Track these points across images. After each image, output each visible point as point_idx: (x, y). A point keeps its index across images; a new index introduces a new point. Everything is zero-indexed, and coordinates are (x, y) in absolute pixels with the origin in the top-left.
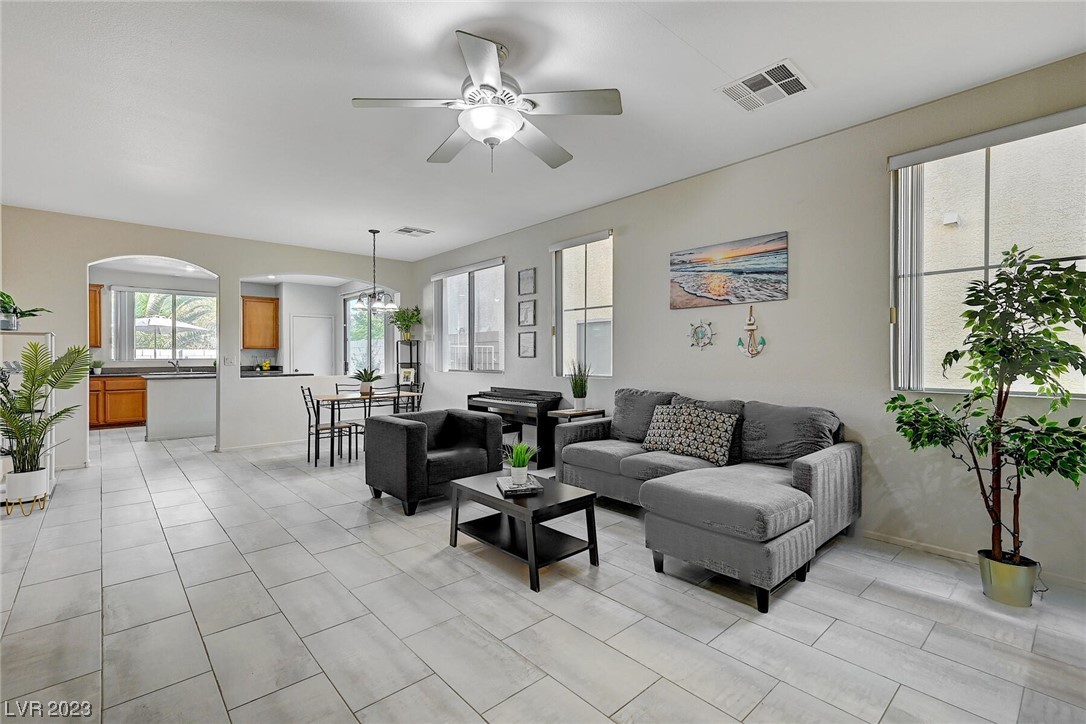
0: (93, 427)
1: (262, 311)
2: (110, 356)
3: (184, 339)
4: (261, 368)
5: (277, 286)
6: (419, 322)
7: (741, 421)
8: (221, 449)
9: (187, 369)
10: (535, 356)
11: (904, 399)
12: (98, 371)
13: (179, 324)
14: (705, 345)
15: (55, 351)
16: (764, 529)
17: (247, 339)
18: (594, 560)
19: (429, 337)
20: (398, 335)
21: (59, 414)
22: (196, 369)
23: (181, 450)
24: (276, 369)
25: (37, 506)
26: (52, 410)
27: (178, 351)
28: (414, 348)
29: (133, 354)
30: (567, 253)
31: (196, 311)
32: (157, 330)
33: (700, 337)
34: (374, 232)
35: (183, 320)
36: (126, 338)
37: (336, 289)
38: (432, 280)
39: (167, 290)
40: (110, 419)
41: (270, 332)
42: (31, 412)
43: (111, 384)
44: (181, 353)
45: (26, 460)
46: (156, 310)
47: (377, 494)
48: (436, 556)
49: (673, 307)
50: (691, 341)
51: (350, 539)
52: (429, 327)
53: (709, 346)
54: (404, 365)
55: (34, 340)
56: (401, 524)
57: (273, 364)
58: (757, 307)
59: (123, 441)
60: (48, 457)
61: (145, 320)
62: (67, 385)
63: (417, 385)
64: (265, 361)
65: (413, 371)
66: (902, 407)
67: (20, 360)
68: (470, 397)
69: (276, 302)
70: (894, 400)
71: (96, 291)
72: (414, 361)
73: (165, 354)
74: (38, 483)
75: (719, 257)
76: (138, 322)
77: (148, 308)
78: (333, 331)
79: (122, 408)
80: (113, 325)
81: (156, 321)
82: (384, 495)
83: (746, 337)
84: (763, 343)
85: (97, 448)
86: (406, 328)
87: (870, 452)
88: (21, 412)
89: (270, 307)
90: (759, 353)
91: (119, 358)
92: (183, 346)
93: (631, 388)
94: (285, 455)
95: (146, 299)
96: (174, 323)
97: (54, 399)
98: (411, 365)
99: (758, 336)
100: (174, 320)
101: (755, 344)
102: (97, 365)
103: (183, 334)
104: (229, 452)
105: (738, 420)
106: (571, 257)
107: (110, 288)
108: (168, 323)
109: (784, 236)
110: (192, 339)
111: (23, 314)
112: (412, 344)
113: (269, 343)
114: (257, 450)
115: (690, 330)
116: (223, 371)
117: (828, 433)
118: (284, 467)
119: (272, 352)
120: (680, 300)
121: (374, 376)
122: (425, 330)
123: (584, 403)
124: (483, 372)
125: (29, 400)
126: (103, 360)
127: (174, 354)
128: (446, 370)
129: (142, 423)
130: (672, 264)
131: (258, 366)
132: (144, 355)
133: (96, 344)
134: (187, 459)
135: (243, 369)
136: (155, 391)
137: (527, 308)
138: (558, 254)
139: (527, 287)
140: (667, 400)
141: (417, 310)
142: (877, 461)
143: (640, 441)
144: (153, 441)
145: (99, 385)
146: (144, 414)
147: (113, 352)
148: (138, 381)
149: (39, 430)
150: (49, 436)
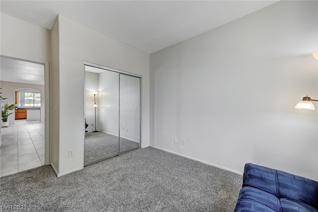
0: (15, 119)
2: (19, 105)
8: (41, 122)
12: (16, 108)
13: (35, 99)
15: (9, 105)
21: (10, 114)
22: (38, 108)
26: (8, 114)
29: (24, 105)
32: (30, 100)
36: (23, 101)
39: (32, 92)
40: (19, 118)
42: (6, 114)
43: (19, 111)
45: (5, 120)
46: (30, 96)
55: (6, 103)
59: (22, 121)
60: (8, 120)
61: (27, 98)
62: (11, 110)
67: (4, 106)
71: (16, 92)
73: (32, 105)
74: (7, 124)
76: (25, 99)
77: (28, 96)
79: (22, 116)
80: (20, 99)
81: (30, 98)
88: (4, 114)
91: (21, 105)
95: (28, 94)
96: (34, 99)
97: (9, 112)
102: (16, 107)
107: (19, 92)
108: (33, 98)
111: (3, 99)
116: (41, 109)
125: (5, 112)
127: (34, 105)
129: (26, 119)
132: (26, 105)
133: (16, 103)
136: (28, 112)
144: (28, 121)
145: (17, 111)
146: (26, 117)
147: (20, 104)
148: (25, 110)
149: (7, 116)
150: (8, 117)
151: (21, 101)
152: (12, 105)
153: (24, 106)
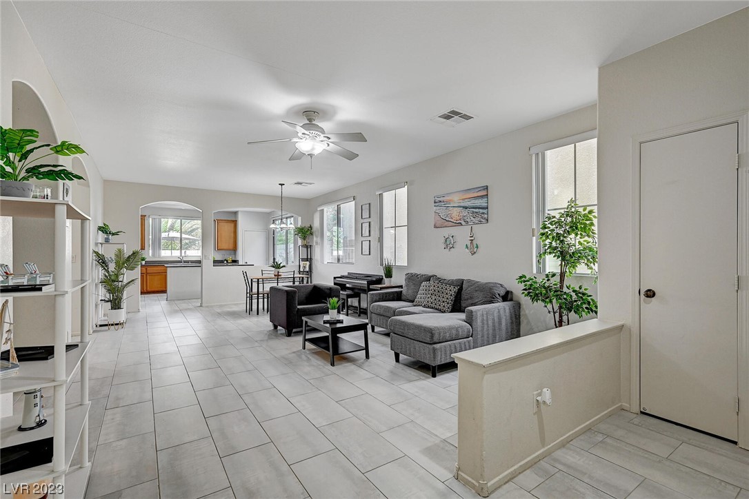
0: (142, 293)
1: (227, 228)
2: (149, 255)
3: (187, 244)
4: (227, 261)
5: (236, 213)
6: (312, 234)
7: (460, 290)
8: (203, 305)
9: (187, 262)
10: (370, 254)
11: (525, 277)
12: (144, 262)
13: (184, 236)
14: (451, 248)
15: (127, 252)
16: (432, 337)
17: (219, 245)
18: (367, 356)
19: (317, 243)
20: (300, 242)
21: (130, 282)
22: (192, 262)
23: (184, 305)
24: (235, 262)
25: (120, 326)
26: (125, 281)
27: (183, 251)
28: (309, 250)
29: (160, 253)
30: (385, 195)
31: (194, 227)
32: (173, 238)
33: (449, 244)
34: (282, 185)
35: (186, 233)
36: (157, 243)
37: (269, 214)
38: (319, 209)
39: (177, 217)
40: (149, 289)
41: (232, 241)
42: (118, 281)
43: (149, 270)
44: (185, 252)
45: (116, 304)
46: (172, 228)
47: (276, 327)
48: (294, 352)
49: (435, 227)
50: (444, 246)
51: (257, 344)
52: (317, 237)
53: (452, 249)
54: (303, 260)
55: (120, 247)
56: (284, 340)
57: (234, 259)
58: (474, 226)
59: (156, 300)
60: (124, 304)
61: (167, 234)
62: (132, 269)
63: (310, 272)
64: (228, 257)
65: (308, 263)
66: (525, 281)
67: (113, 257)
68: (335, 278)
69: (235, 222)
70: (521, 277)
71: (143, 217)
72: (309, 257)
73: (176, 254)
74: (121, 315)
75: (456, 199)
76: (164, 235)
77: (168, 227)
78: (268, 239)
79: (155, 283)
80: (150, 237)
81: (172, 234)
82: (279, 328)
83: (469, 243)
84: (477, 247)
85: (143, 303)
86: (304, 238)
87: (524, 307)
88: (114, 281)
89: (232, 225)
90: (475, 253)
91: (154, 255)
92: (187, 249)
93: (412, 272)
94: (235, 309)
95: (167, 222)
96: (181, 235)
97: (127, 275)
98: (307, 260)
99: (474, 242)
100: (181, 233)
101: (473, 248)
102: (143, 259)
103: (187, 241)
104: (207, 307)
105: (459, 289)
106: (388, 197)
107: (149, 217)
108: (178, 235)
109: (486, 188)
110: (191, 244)
111: (113, 234)
112: (308, 247)
113: (231, 246)
114: (221, 306)
115: (443, 240)
116: (204, 263)
117: (497, 296)
118: (234, 315)
119: (233, 252)
120: (440, 222)
121: (281, 265)
122: (315, 239)
123: (390, 281)
124: (345, 263)
125: (117, 276)
126: (146, 257)
127: (181, 253)
128: (326, 263)
129: (164, 291)
130: (435, 202)
131: (225, 260)
132: (166, 254)
133: (143, 248)
134: (186, 309)
135: (215, 262)
136: (172, 273)
137: (366, 226)
138: (381, 195)
139: (366, 215)
140: (428, 279)
141: (311, 227)
142: (527, 312)
143: (413, 301)
144: (171, 300)
145: (144, 271)
146: (166, 287)
147: (151, 251)
148: (163, 268)
149: (121, 290)
150: (125, 293)
151: (152, 244)
152: (134, 253)
153: (159, 256)
